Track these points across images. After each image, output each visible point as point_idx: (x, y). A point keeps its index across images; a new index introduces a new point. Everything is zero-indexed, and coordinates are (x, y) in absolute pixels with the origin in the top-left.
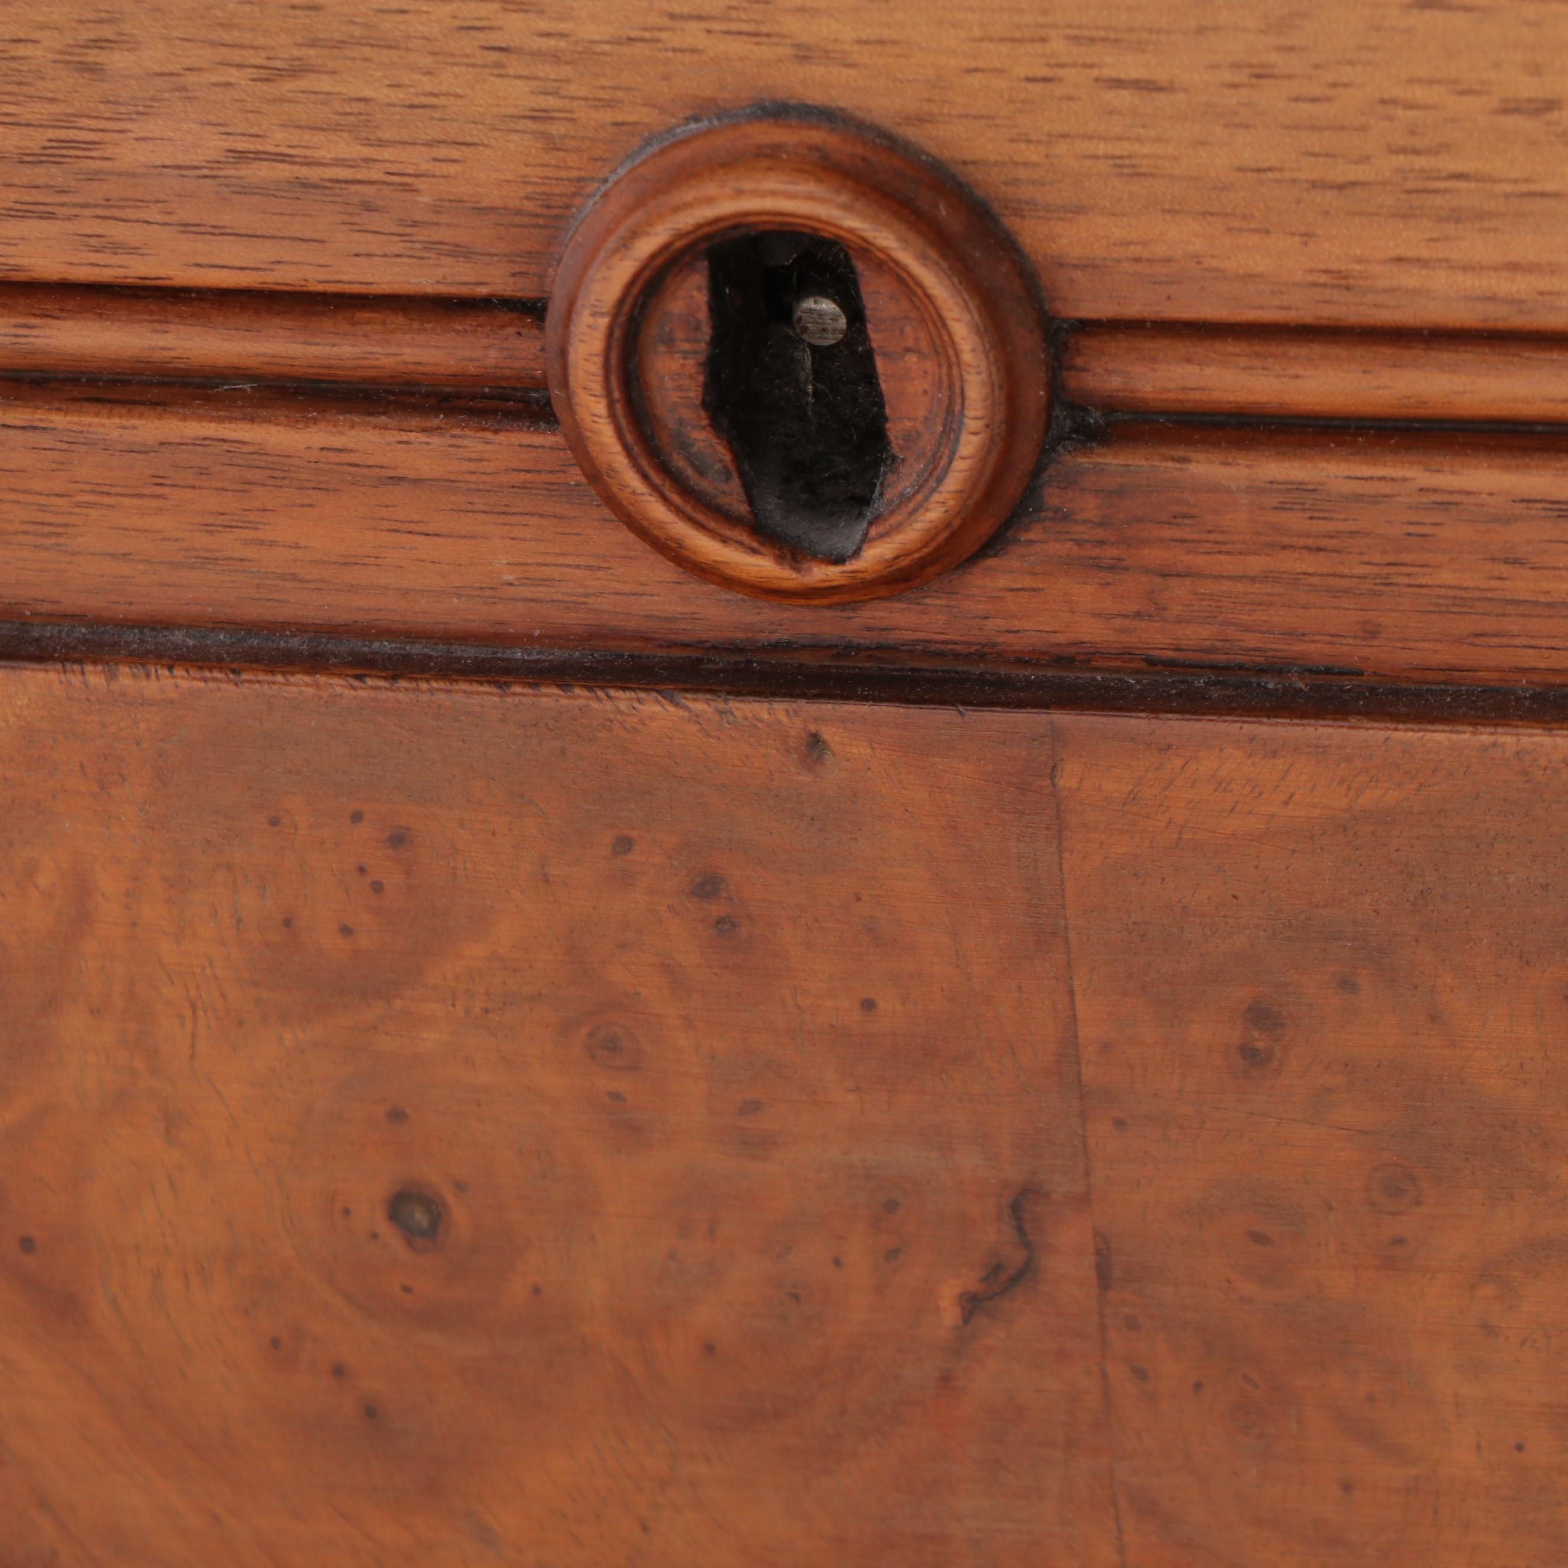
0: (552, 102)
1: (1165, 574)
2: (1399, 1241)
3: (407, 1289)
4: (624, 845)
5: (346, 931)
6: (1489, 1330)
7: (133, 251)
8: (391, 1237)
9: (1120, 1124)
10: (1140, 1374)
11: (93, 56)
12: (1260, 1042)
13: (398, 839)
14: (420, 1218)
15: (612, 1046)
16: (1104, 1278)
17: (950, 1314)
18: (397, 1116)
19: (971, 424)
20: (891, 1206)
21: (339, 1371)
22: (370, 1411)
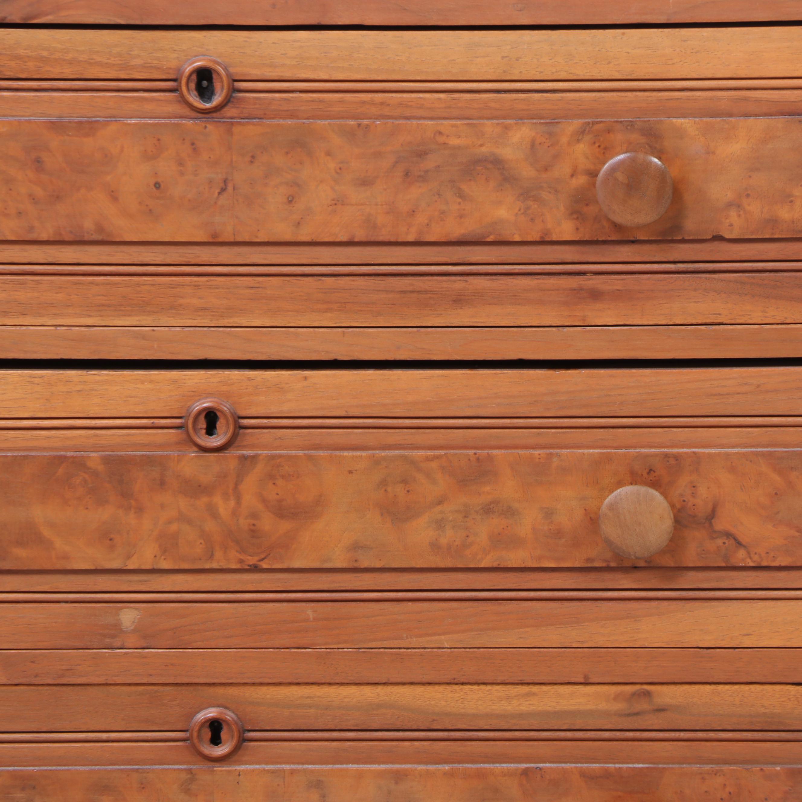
0: (179, 56)
1: (243, 108)
2: (266, 183)
3: (156, 195)
4: (184, 139)
5: (152, 151)
6: (276, 193)
7: (132, 74)
8: (154, 189)
9: (237, 170)
10: (237, 201)
11: (130, 52)
12: (252, 160)
13: (159, 140)
14: (157, 186)
15: (181, 164)
16: (234, 189)
17: (216, 194)
18: (156, 173)
19: (225, 89)
20: (211, 182)
21: (147, 206)
22: (150, 210)
